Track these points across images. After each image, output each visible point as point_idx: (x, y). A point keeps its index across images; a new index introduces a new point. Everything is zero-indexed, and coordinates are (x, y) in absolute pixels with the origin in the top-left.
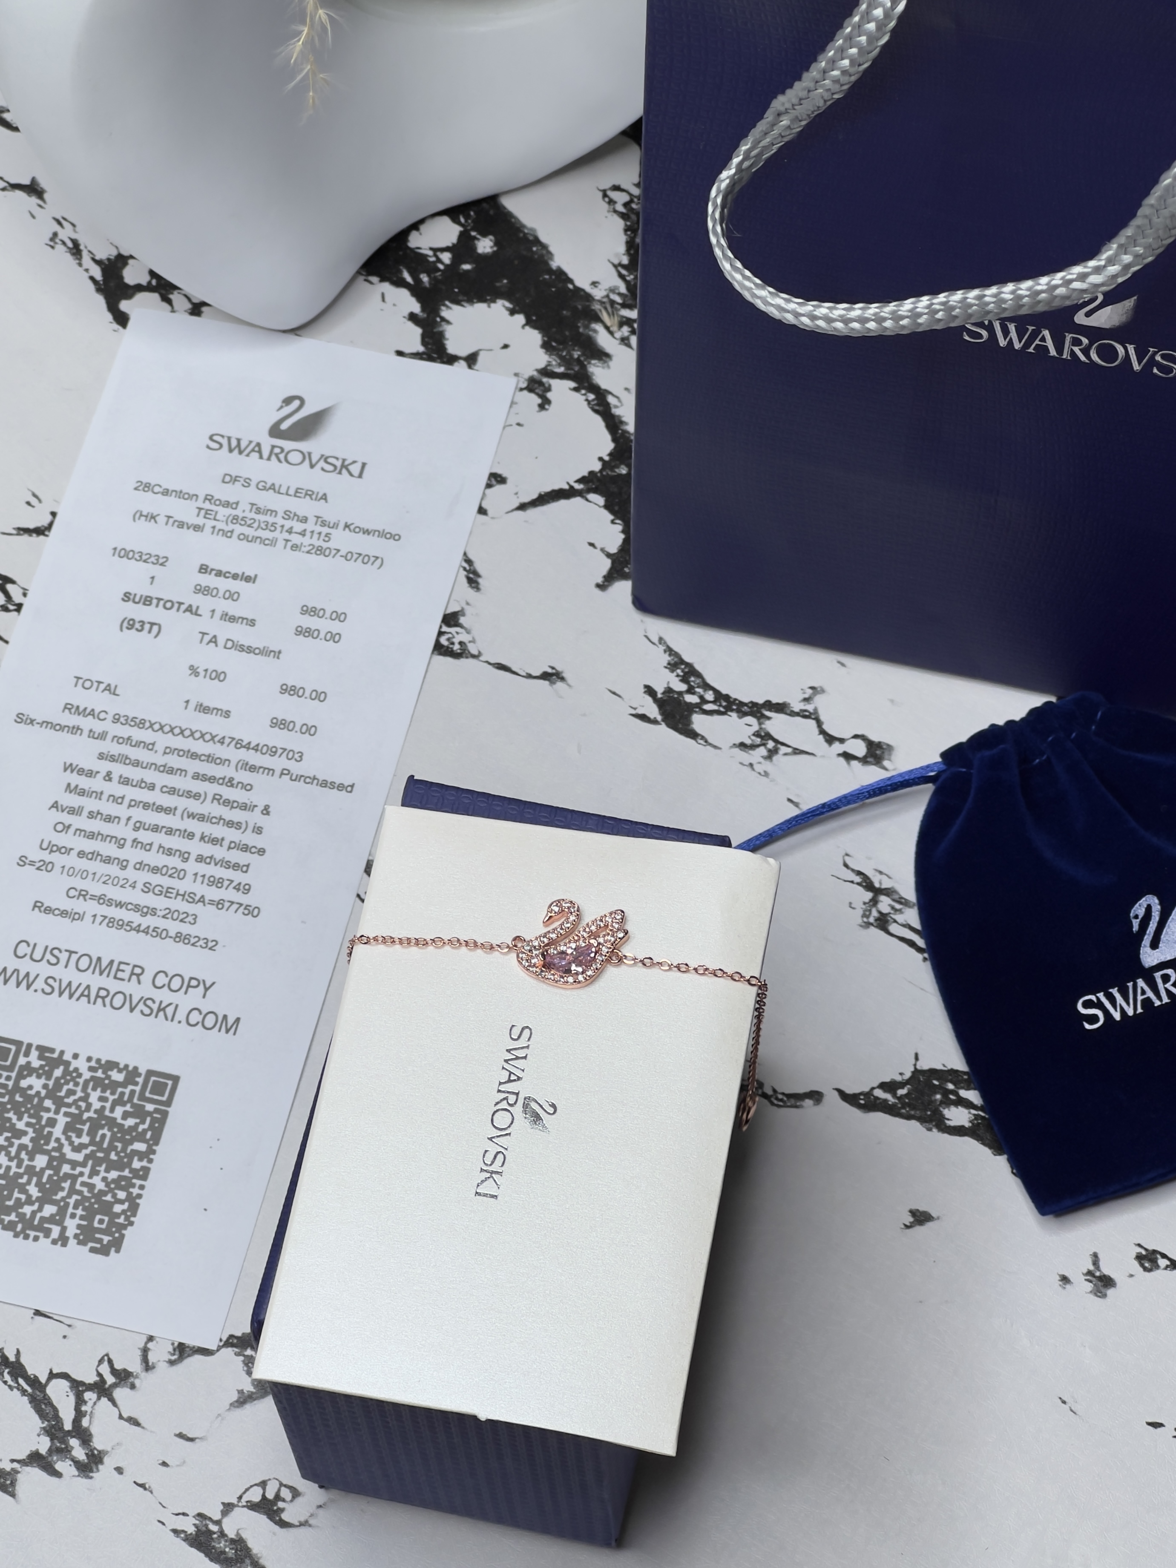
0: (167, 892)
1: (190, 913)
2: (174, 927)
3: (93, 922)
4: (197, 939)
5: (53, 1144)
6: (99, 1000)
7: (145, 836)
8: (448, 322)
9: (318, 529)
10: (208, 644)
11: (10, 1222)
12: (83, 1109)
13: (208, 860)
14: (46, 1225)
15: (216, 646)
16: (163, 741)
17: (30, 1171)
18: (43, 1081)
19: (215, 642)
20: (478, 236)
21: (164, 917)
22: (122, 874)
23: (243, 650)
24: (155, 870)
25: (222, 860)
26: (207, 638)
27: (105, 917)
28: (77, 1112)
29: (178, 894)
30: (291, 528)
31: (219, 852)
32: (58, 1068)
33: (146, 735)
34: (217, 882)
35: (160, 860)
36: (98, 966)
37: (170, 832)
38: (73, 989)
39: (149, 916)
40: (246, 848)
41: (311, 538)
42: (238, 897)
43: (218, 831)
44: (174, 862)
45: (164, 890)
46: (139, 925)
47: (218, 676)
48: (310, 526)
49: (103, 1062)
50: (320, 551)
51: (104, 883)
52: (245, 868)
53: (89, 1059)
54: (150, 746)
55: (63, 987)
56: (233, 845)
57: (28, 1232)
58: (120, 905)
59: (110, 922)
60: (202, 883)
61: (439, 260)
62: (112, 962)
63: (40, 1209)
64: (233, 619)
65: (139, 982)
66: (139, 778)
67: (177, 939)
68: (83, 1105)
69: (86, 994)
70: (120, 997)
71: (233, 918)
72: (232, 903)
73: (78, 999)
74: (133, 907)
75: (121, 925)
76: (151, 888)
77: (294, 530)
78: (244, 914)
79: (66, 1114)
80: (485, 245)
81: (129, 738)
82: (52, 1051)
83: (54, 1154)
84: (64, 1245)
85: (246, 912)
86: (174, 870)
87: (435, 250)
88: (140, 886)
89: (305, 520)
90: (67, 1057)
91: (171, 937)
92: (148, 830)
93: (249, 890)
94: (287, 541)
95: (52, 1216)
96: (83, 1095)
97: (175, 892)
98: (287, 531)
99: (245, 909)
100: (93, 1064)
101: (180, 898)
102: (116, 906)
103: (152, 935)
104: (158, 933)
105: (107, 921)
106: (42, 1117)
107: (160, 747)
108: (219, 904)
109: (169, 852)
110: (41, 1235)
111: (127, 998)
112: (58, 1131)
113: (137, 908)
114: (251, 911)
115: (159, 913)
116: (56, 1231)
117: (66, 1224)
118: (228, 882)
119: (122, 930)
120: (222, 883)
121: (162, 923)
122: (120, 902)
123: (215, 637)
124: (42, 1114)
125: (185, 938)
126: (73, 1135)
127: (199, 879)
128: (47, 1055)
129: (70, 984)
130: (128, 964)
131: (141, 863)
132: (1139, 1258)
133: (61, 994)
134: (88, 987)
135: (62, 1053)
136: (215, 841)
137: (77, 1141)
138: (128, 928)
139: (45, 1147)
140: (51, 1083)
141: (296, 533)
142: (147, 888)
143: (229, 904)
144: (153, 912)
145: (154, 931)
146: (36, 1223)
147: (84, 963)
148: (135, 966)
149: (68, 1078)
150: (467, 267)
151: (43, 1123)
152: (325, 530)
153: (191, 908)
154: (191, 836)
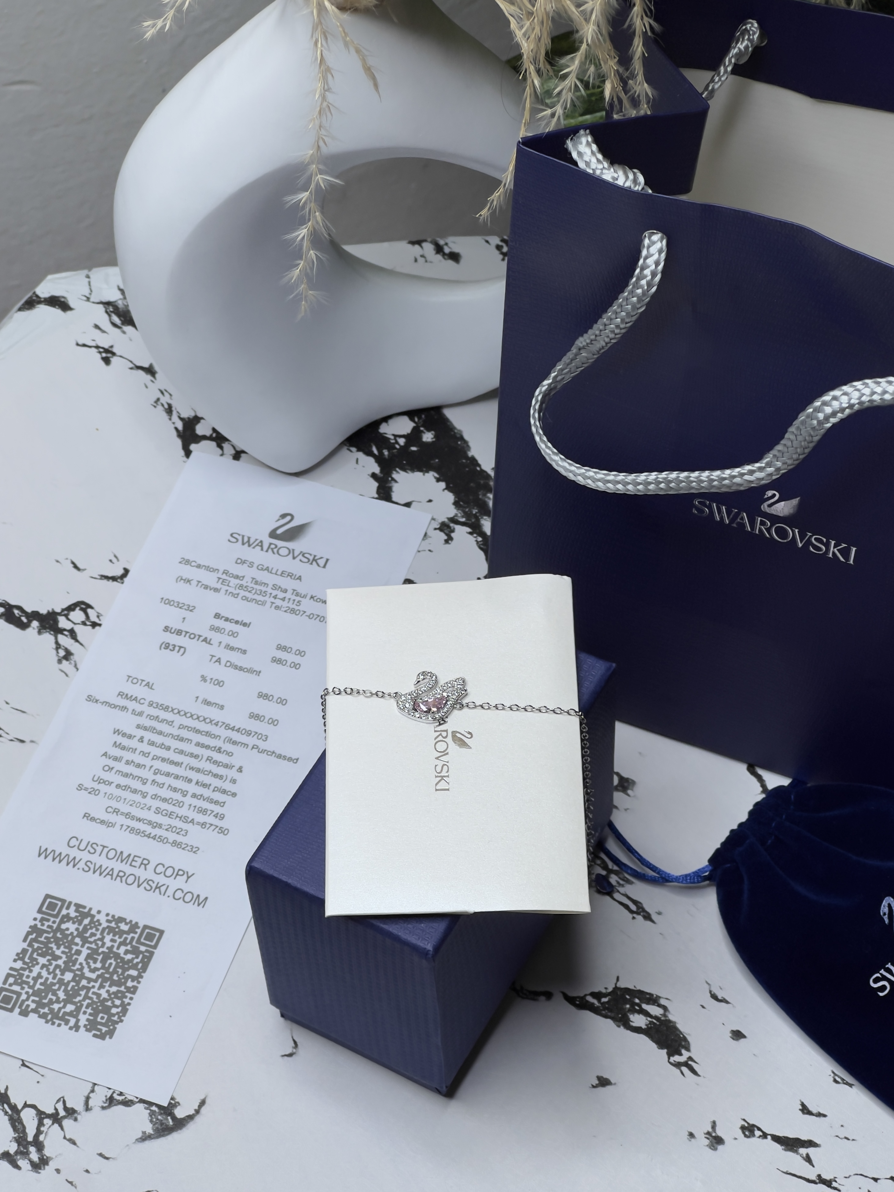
0: (170, 814)
1: (184, 829)
2: (172, 837)
3: (121, 829)
4: (186, 846)
5: (77, 966)
6: (119, 878)
7: (160, 779)
8: (396, 481)
9: (293, 597)
10: (215, 662)
11: (44, 1013)
12: (100, 945)
13: (199, 797)
14: (67, 1017)
15: (220, 664)
16: (179, 720)
17: (61, 982)
18: (76, 926)
19: (220, 662)
20: (425, 431)
21: (166, 830)
22: (143, 801)
23: (237, 669)
24: (165, 800)
25: (208, 798)
26: (214, 659)
27: (129, 827)
28: (95, 947)
29: (177, 816)
30: (276, 595)
31: (206, 793)
32: (87, 918)
33: (169, 716)
34: (203, 811)
35: (168, 794)
36: (120, 856)
37: (177, 777)
38: (103, 870)
39: (157, 828)
40: (224, 792)
41: (288, 602)
42: (216, 822)
43: (208, 779)
44: (177, 796)
45: (169, 814)
46: (150, 834)
47: (218, 683)
48: (288, 595)
49: (116, 917)
50: (293, 611)
51: (131, 805)
52: (222, 804)
53: (107, 915)
54: (170, 723)
55: (97, 867)
56: (216, 789)
57: (54, 1020)
58: (139, 820)
59: (131, 830)
60: (194, 811)
61: (397, 443)
62: (129, 855)
63: (64, 1007)
64: (232, 649)
65: (146, 869)
66: (161, 742)
67: (173, 845)
68: (100, 943)
69: (110, 874)
70: (132, 878)
71: (211, 834)
72: (212, 825)
73: (105, 877)
74: (147, 822)
75: (138, 832)
76: (161, 811)
77: (278, 597)
78: (218, 832)
79: (88, 948)
80: (428, 437)
81: (157, 717)
82: (85, 907)
83: (77, 972)
84: (77, 1031)
85: (220, 831)
86: (176, 802)
87: (395, 436)
88: (153, 809)
89: (285, 591)
90: (94, 912)
91: (169, 843)
92: (163, 775)
93: (223, 818)
94: (273, 603)
95: (72, 1012)
96: (100, 937)
97: (175, 815)
98: (273, 597)
99: (220, 829)
100: (110, 918)
101: (178, 819)
102: (137, 820)
103: (157, 841)
104: (161, 840)
105: (129, 829)
106: (72, 949)
107: (176, 724)
108: (203, 825)
109: (175, 790)
110: (63, 1023)
111: (137, 878)
112: (81, 959)
113: (150, 823)
114: (223, 831)
115: (163, 827)
116: (72, 1021)
117: (79, 1018)
118: (210, 812)
119: (139, 836)
120: (206, 812)
121: (164, 834)
122: (139, 818)
123: (219, 658)
124: (73, 946)
125: (178, 844)
126: (91, 962)
127: (192, 808)
128: (81, 909)
129: (101, 866)
130: (140, 857)
131: (156, 795)
132: (743, 1128)
133: (94, 872)
134: (112, 869)
135: (90, 909)
136: (204, 785)
137: (93, 966)
138: (143, 835)
139: (72, 968)
140: (81, 928)
141: (279, 598)
142: (158, 811)
143: (209, 825)
144: (160, 826)
145: (159, 838)
146: (60, 1015)
147: (112, 854)
148: (144, 859)
149: (93, 925)
150: (414, 449)
151: (73, 952)
152: (298, 599)
153: (185, 826)
154: (190, 781)
